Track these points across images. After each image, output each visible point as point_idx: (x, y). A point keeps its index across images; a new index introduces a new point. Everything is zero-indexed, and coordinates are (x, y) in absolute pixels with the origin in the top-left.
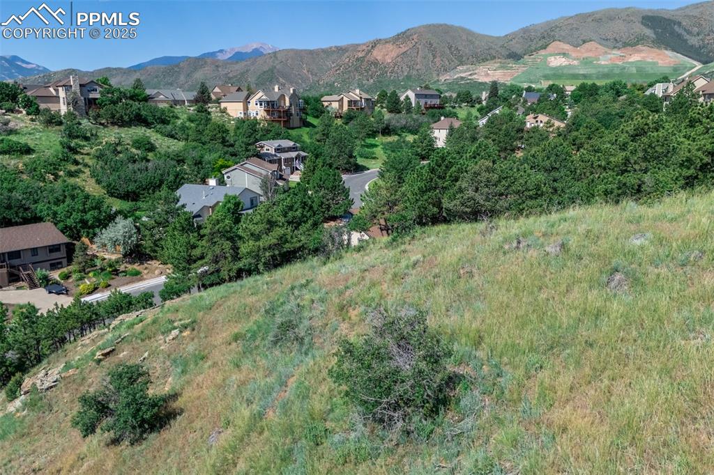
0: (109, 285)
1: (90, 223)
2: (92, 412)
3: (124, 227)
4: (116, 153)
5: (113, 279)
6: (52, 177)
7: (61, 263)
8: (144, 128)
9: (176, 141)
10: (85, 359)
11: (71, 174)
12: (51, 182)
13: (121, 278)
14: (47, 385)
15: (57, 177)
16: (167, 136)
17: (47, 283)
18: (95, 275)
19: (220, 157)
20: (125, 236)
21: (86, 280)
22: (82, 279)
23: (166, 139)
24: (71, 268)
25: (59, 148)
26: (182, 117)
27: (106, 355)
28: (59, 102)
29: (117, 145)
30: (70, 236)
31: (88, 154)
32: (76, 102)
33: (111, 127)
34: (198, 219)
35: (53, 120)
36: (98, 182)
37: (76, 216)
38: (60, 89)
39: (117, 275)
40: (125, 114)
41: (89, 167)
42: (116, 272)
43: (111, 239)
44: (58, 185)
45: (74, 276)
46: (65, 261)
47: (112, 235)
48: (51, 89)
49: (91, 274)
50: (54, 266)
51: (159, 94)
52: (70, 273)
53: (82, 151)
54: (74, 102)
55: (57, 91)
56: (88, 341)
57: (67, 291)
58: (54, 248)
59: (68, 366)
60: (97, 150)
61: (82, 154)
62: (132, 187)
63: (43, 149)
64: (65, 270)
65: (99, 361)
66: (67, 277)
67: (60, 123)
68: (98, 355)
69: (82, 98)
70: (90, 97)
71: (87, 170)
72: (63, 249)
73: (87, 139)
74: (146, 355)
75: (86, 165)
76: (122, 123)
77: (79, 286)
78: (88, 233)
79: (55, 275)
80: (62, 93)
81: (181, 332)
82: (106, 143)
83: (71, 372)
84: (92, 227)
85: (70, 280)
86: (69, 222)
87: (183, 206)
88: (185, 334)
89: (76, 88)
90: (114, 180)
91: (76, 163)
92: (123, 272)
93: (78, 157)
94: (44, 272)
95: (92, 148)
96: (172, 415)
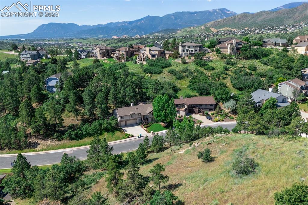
0: (223, 120)
1: (224, 98)
2: (200, 155)
3: (232, 103)
4: (241, 71)
5: (225, 118)
6: (218, 79)
7: (212, 110)
8: (255, 60)
9: (267, 66)
10: (205, 143)
11: (224, 78)
12: (217, 81)
13: (227, 119)
14: (197, 146)
15: (219, 79)
16: (263, 64)
17: (207, 115)
18: (220, 116)
19: (281, 76)
20: (232, 106)
21: (217, 117)
22: (216, 116)
23: (263, 65)
24: (215, 112)
25: (223, 68)
26: (274, 53)
27: (209, 144)
28: (228, 49)
29: (242, 67)
30: (218, 101)
31: (231, 71)
32: (233, 49)
33: (242, 60)
34: (259, 104)
35: (224, 57)
36: (231, 82)
37: (220, 96)
38: (229, 44)
39: (227, 117)
40: (249, 55)
41: (230, 76)
42: (227, 116)
43: (227, 106)
44: (219, 82)
45: (215, 115)
46: (213, 109)
47: (228, 105)
48: (226, 44)
49: (219, 115)
50: (210, 110)
51: (269, 41)
52: (214, 113)
53: (230, 69)
54: (232, 49)
55: (228, 45)
56: (208, 139)
57: (211, 119)
58: (211, 105)
59: (202, 143)
60: (234, 70)
61: (229, 71)
62: (242, 86)
63: (218, 68)
64: (212, 112)
65: (207, 145)
66: (213, 114)
67: (226, 58)
68: (208, 143)
69: (236, 48)
70: (239, 47)
71: (229, 77)
72: (214, 106)
73: (232, 64)
74: (216, 147)
75: (229, 75)
76: (247, 58)
77: (215, 118)
78: (222, 101)
79: (210, 113)
80: (229, 46)
81: (225, 144)
82: (239, 67)
83: (202, 145)
84: (224, 100)
85: (213, 116)
86: (218, 97)
87: (253, 99)
88: (226, 145)
89: (234, 44)
90: (236, 83)
91: (226, 74)
92: (229, 117)
93: (227, 72)
94: (207, 112)
95: (233, 69)
96: (213, 161)
